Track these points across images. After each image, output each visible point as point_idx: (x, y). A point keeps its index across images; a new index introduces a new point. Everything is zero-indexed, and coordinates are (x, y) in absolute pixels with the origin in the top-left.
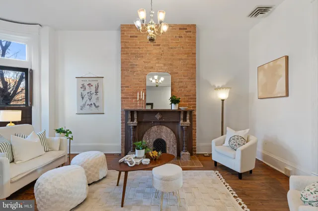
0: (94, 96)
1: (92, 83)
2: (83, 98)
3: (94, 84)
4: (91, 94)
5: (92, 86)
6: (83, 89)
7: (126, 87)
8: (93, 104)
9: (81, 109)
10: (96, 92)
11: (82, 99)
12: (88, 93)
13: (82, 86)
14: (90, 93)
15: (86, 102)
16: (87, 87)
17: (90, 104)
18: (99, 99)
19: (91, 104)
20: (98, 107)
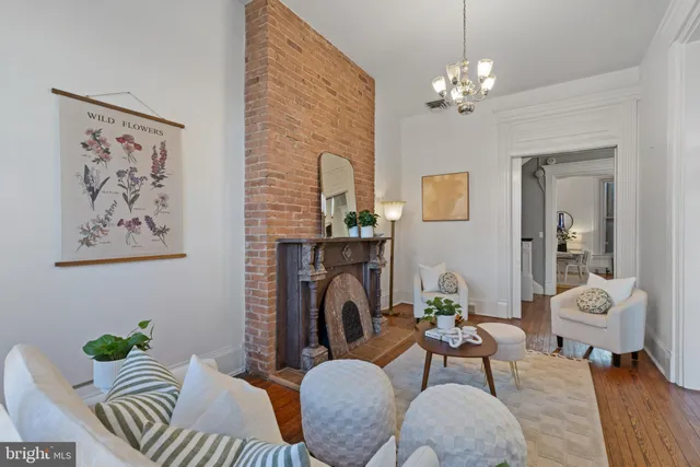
0: (147, 191)
1: (138, 137)
2: (94, 194)
3: (149, 141)
4: (136, 181)
5: (139, 147)
6: (93, 155)
7: (278, 176)
8: (142, 220)
9: (86, 242)
10: (158, 177)
11: (87, 197)
12: (120, 174)
13: (89, 138)
14: (129, 176)
15: (109, 212)
16: (117, 149)
17: (128, 218)
18: (168, 202)
19: (136, 222)
20: (163, 231)
